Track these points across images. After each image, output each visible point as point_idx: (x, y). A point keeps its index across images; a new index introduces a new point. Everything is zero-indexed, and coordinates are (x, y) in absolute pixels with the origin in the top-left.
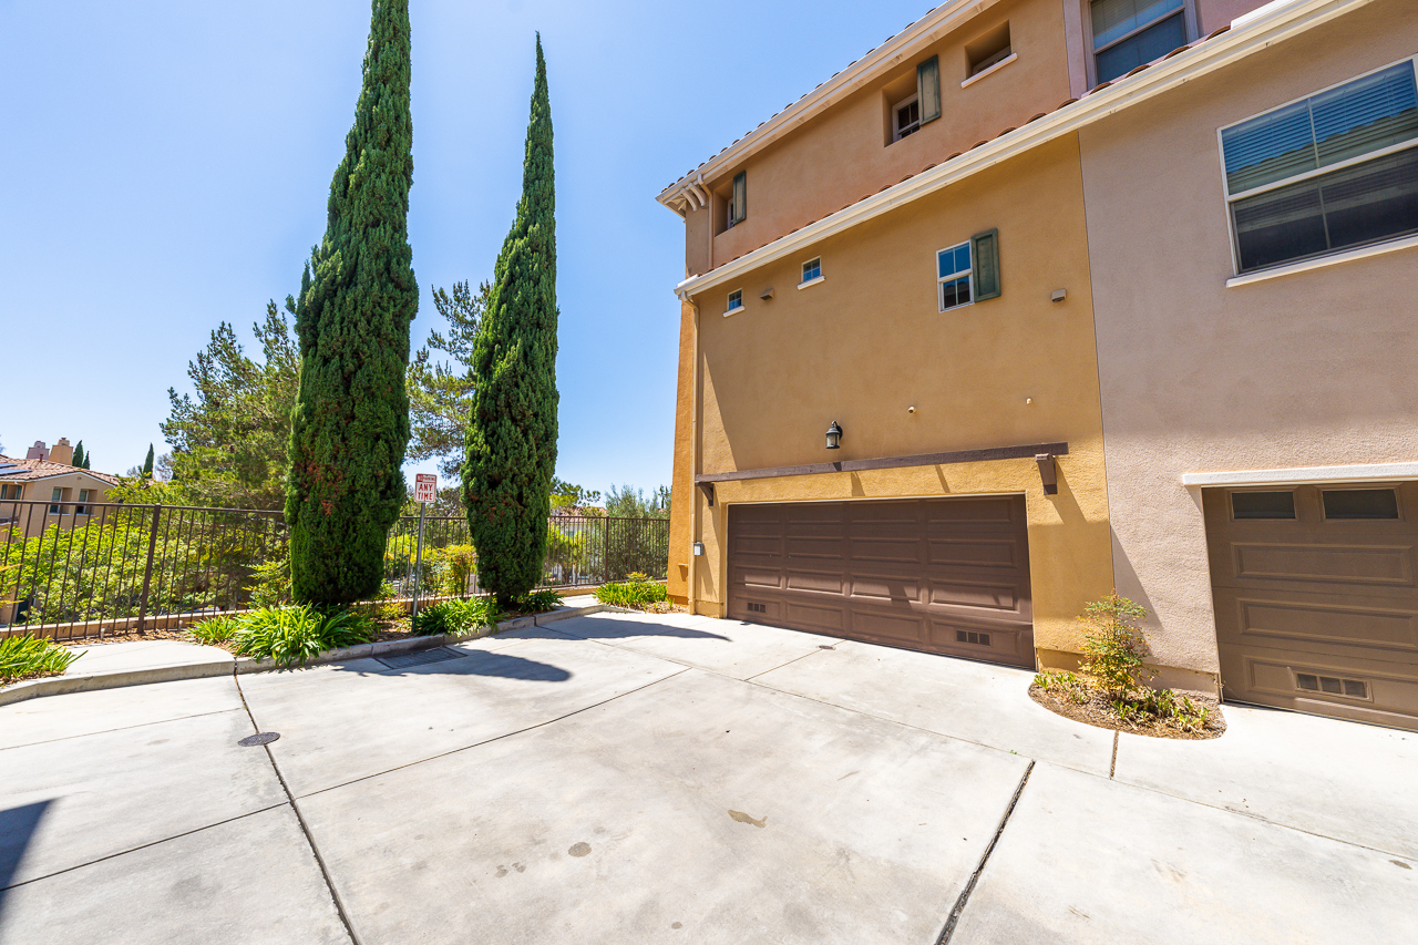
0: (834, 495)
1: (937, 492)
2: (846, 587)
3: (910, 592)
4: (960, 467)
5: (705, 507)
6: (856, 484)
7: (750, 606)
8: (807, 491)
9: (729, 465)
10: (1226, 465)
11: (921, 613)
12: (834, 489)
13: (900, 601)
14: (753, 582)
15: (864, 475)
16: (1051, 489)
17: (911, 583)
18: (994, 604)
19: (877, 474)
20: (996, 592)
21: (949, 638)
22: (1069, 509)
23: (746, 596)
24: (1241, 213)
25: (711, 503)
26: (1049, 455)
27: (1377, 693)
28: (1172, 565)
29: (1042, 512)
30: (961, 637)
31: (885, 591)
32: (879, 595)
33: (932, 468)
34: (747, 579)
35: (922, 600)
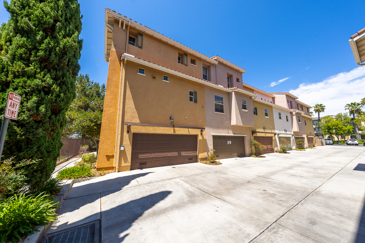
0: (169, 133)
1: (188, 133)
2: (169, 153)
3: (181, 152)
4: (191, 129)
5: (125, 133)
6: (174, 130)
7: (140, 164)
8: (163, 131)
9: (137, 121)
10: (216, 133)
11: (183, 156)
12: (169, 131)
13: (180, 154)
14: (141, 156)
15: (176, 129)
16: (201, 134)
17: (181, 151)
18: (193, 153)
19: (178, 129)
20: (193, 150)
21: (187, 160)
22: (203, 137)
23: (139, 161)
24: (216, 105)
25: (128, 132)
26: (202, 129)
27: (220, 156)
28: (211, 145)
29: (200, 138)
30: (189, 159)
31: (177, 153)
32: (176, 154)
33: (187, 129)
34: (140, 155)
35: (184, 154)
